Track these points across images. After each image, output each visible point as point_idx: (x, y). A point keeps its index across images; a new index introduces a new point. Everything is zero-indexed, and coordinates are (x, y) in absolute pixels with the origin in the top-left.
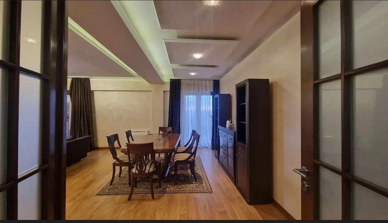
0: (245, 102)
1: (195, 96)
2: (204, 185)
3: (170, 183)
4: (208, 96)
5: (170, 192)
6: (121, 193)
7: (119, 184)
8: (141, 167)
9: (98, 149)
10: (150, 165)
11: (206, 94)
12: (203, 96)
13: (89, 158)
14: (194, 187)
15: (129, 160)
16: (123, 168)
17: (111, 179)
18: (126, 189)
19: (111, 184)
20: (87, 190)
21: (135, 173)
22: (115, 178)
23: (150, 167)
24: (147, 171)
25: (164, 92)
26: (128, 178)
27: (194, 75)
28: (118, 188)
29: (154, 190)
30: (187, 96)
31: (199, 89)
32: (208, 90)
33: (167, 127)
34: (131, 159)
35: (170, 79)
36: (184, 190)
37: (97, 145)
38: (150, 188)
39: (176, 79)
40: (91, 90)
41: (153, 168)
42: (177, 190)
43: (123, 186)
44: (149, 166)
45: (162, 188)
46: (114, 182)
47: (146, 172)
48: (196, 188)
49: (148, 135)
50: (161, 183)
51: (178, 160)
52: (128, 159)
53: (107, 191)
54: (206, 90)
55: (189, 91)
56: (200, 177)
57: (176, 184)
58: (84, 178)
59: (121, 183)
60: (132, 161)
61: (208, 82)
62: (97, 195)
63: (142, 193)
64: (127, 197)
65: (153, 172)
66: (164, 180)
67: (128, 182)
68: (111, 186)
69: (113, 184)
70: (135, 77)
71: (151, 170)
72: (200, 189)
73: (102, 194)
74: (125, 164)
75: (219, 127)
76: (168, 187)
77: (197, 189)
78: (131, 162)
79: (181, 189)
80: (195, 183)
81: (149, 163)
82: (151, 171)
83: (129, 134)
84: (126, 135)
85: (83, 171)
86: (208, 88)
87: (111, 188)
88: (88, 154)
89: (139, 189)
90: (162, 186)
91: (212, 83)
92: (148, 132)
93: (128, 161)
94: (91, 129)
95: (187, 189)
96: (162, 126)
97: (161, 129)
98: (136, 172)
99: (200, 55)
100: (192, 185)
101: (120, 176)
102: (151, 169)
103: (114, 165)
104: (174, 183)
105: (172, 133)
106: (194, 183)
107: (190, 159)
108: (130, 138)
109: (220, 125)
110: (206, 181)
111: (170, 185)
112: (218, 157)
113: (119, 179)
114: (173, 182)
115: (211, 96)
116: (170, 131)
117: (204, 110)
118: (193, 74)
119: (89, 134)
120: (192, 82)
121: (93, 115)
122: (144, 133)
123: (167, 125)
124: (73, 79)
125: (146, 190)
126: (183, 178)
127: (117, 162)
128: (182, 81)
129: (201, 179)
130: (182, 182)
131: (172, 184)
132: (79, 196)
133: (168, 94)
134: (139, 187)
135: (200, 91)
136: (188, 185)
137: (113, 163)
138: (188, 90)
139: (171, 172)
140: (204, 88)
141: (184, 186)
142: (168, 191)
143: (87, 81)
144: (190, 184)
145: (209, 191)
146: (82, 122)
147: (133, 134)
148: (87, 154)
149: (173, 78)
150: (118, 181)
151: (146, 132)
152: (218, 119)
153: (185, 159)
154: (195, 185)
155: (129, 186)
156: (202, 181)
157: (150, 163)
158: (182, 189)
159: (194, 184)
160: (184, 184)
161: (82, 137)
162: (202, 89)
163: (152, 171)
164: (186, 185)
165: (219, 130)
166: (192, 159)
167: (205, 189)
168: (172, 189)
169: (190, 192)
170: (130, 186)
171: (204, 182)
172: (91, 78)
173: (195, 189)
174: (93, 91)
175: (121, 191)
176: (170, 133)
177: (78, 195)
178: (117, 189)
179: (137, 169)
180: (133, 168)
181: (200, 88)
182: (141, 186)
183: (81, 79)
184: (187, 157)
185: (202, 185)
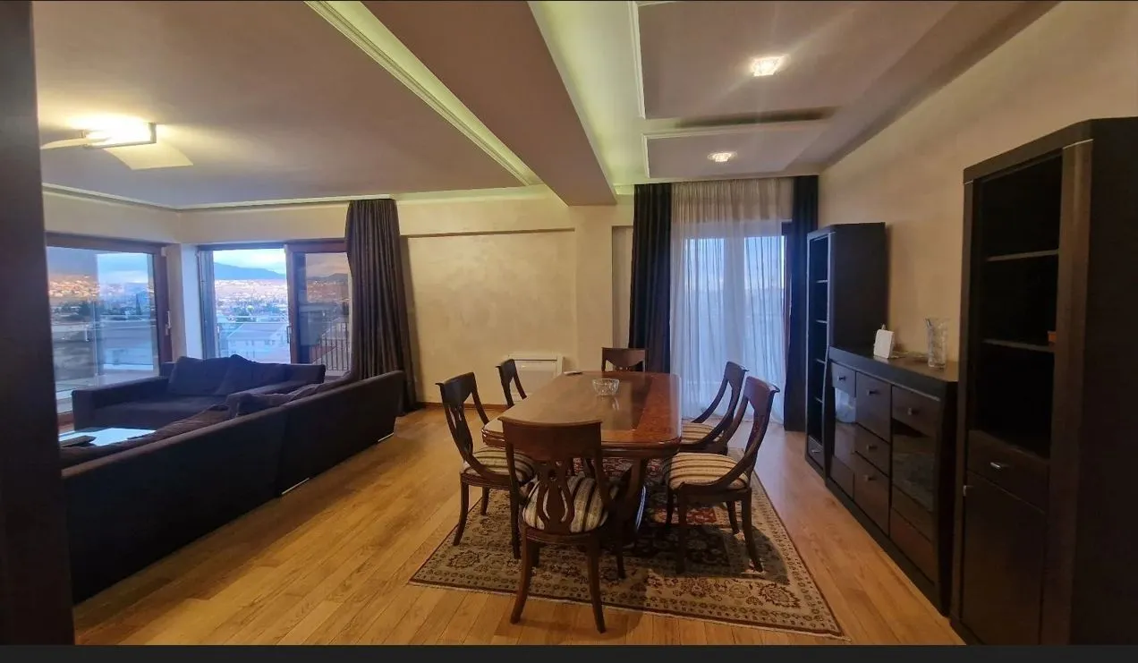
0: (1055, 245)
1: (722, 240)
2: (793, 587)
3: (656, 561)
4: (774, 238)
5: (661, 607)
6: (487, 584)
7: (480, 544)
8: (555, 506)
9: (424, 406)
10: (586, 495)
11: (765, 232)
12: (751, 240)
13: (400, 435)
14: (755, 592)
15: (512, 467)
16: (492, 491)
17: (457, 521)
18: (504, 568)
19: (456, 542)
20: (388, 554)
21: (533, 525)
22: (470, 516)
23: (587, 510)
24: (576, 526)
25: (615, 229)
26: (508, 522)
27: (726, 160)
28: (479, 561)
29: (602, 587)
30: (692, 241)
31: (736, 216)
32: (773, 215)
33: (627, 347)
34: (518, 465)
35: (636, 186)
36: (717, 603)
37: (423, 396)
38: (585, 573)
39: (654, 186)
40: (401, 234)
41: (598, 512)
42: (687, 597)
43: (494, 554)
44: (584, 503)
45: (630, 581)
46: (467, 533)
47: (572, 530)
48: (761, 598)
49: (569, 375)
50: (625, 560)
51: (687, 480)
52: (505, 463)
53: (443, 567)
54: (765, 216)
55: (701, 223)
56: (770, 548)
57: (680, 571)
58: (381, 508)
59: (489, 539)
60: (519, 470)
61: (771, 188)
62: (412, 580)
63: (557, 593)
64: (507, 602)
65: (598, 528)
66: (632, 545)
67: (509, 538)
68: (456, 551)
69: (462, 540)
70: (524, 185)
71: (593, 520)
72: (780, 609)
73: (428, 578)
74: (500, 481)
75: (833, 352)
76: (650, 581)
77: (769, 607)
78: (518, 474)
79: (702, 595)
80: (755, 577)
81: (582, 488)
82: (593, 523)
83: (508, 372)
84: (499, 374)
85: (382, 480)
86: (772, 209)
87: (456, 556)
88: (399, 421)
89: (547, 573)
90: (628, 570)
91: (787, 190)
92: (566, 363)
93: (506, 471)
94: (404, 350)
95: (729, 601)
96: (611, 347)
97: (608, 354)
98: (536, 524)
99: (775, 62)
100: (744, 582)
101: (483, 512)
102: (591, 516)
103: (466, 481)
104: (671, 564)
105: (647, 370)
106: (750, 572)
107: (736, 482)
108: (512, 384)
109: (836, 345)
110: (801, 569)
111: (656, 569)
112: (825, 468)
113: (482, 522)
114: (668, 559)
115: (783, 237)
116: (641, 362)
117: (754, 286)
118: (722, 157)
119: (401, 368)
120: (713, 190)
121: (409, 310)
122: (553, 364)
123: (624, 344)
124: (352, 203)
125: (570, 582)
126: (702, 546)
127: (473, 472)
128: (675, 191)
129: (777, 558)
130: (699, 561)
131: (664, 568)
132: (362, 575)
133: (628, 238)
134: (549, 565)
135: (742, 222)
136: (731, 583)
137: (461, 475)
138: (698, 221)
139: (652, 511)
140: (757, 209)
141: (711, 581)
142: (653, 599)
143: (388, 208)
144: (736, 575)
145: (828, 626)
146: (380, 329)
147: (519, 366)
148: (394, 421)
149: (646, 179)
150: (478, 529)
151: (560, 364)
152: (828, 322)
153: (718, 478)
154: (759, 585)
155: (512, 554)
156: (784, 570)
157: (584, 489)
158: (707, 600)
159: (753, 581)
160: (711, 575)
161: (381, 373)
162: (749, 216)
163: (595, 526)
164: (721, 581)
165: (833, 364)
166: (742, 480)
167: (805, 610)
168: (667, 592)
169: (742, 618)
170: (517, 556)
171: (790, 577)
172: (401, 199)
173: (761, 603)
174: (406, 238)
175: (488, 574)
176: (641, 370)
177: (359, 570)
178: (477, 565)
179: (539, 512)
180: (526, 502)
181: (741, 208)
182: (555, 562)
183: (372, 205)
184: (725, 472)
185: (788, 588)
